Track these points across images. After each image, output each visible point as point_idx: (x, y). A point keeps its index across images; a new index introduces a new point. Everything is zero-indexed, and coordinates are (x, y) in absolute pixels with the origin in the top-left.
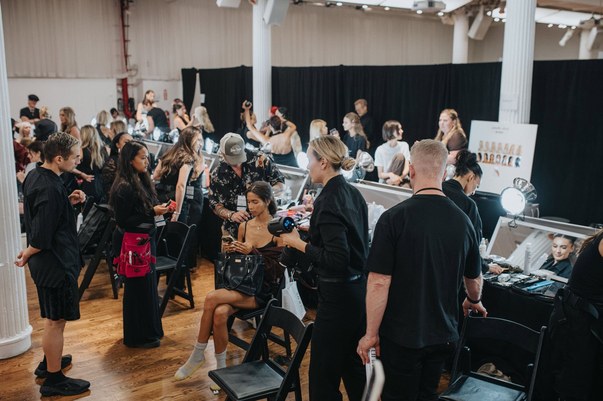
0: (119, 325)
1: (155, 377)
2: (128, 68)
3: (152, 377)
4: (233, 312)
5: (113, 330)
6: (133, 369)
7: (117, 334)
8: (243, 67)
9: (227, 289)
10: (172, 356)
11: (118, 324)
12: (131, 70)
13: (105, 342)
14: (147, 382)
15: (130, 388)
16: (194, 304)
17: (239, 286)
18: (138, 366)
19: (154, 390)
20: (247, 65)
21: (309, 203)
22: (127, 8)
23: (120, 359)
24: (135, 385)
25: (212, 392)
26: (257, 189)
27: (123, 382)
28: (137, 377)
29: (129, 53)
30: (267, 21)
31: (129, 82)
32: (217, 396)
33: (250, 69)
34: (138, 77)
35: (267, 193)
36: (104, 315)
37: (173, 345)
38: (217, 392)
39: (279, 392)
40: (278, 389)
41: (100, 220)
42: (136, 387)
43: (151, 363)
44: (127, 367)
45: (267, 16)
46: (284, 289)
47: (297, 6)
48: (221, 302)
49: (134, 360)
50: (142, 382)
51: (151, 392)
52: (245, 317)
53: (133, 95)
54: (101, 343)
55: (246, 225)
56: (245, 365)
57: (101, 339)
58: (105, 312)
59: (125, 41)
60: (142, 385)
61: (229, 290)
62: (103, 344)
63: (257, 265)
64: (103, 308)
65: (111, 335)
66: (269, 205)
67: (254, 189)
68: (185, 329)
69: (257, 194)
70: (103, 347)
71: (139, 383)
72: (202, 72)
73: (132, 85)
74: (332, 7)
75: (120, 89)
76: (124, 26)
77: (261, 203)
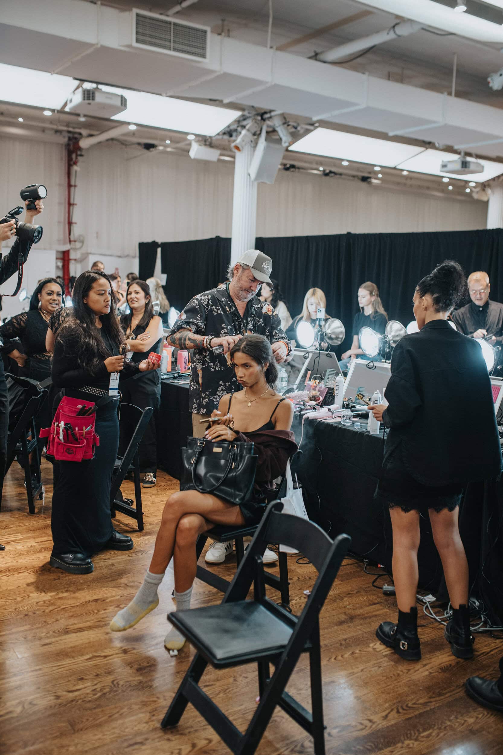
0: (31, 549)
1: (79, 625)
2: (72, 239)
3: (75, 624)
4: (206, 528)
5: (23, 554)
6: (47, 611)
7: (29, 561)
8: (218, 238)
9: (199, 491)
10: (106, 596)
11: (31, 546)
12: (75, 241)
13: (9, 571)
14: (67, 631)
15: (40, 639)
16: (144, 525)
17: (217, 489)
18: (56, 607)
19: (76, 644)
20: (223, 236)
21: (314, 390)
22: (75, 163)
23: (29, 596)
24: (48, 635)
25: (167, 652)
26: (249, 347)
27: (29, 630)
28: (53, 623)
29: (74, 219)
30: (253, 176)
31: (72, 256)
32: (174, 659)
33: (228, 241)
34: (83, 250)
35: (264, 352)
36: (12, 534)
37: (110, 579)
38: (176, 653)
39: (286, 652)
40: (283, 647)
41: (17, 398)
42: (48, 638)
43: (75, 605)
44: (39, 608)
45: (253, 171)
46: (285, 498)
47: (288, 172)
48: (189, 510)
49: (49, 598)
50: (59, 631)
51: (71, 647)
52: (225, 536)
53: (75, 273)
54: (3, 572)
55: (231, 399)
56: (227, 606)
57: (4, 566)
58: (14, 530)
59: (70, 205)
60: (60, 635)
61: (202, 493)
62: (6, 573)
63: (247, 457)
64: (12, 524)
65: (19, 561)
66: (267, 369)
67: (245, 347)
68: (128, 558)
69: (250, 356)
70: (5, 577)
71: (54, 632)
72: (165, 246)
73: (75, 260)
74: (332, 177)
75: (60, 264)
76: (69, 186)
77: (256, 368)
